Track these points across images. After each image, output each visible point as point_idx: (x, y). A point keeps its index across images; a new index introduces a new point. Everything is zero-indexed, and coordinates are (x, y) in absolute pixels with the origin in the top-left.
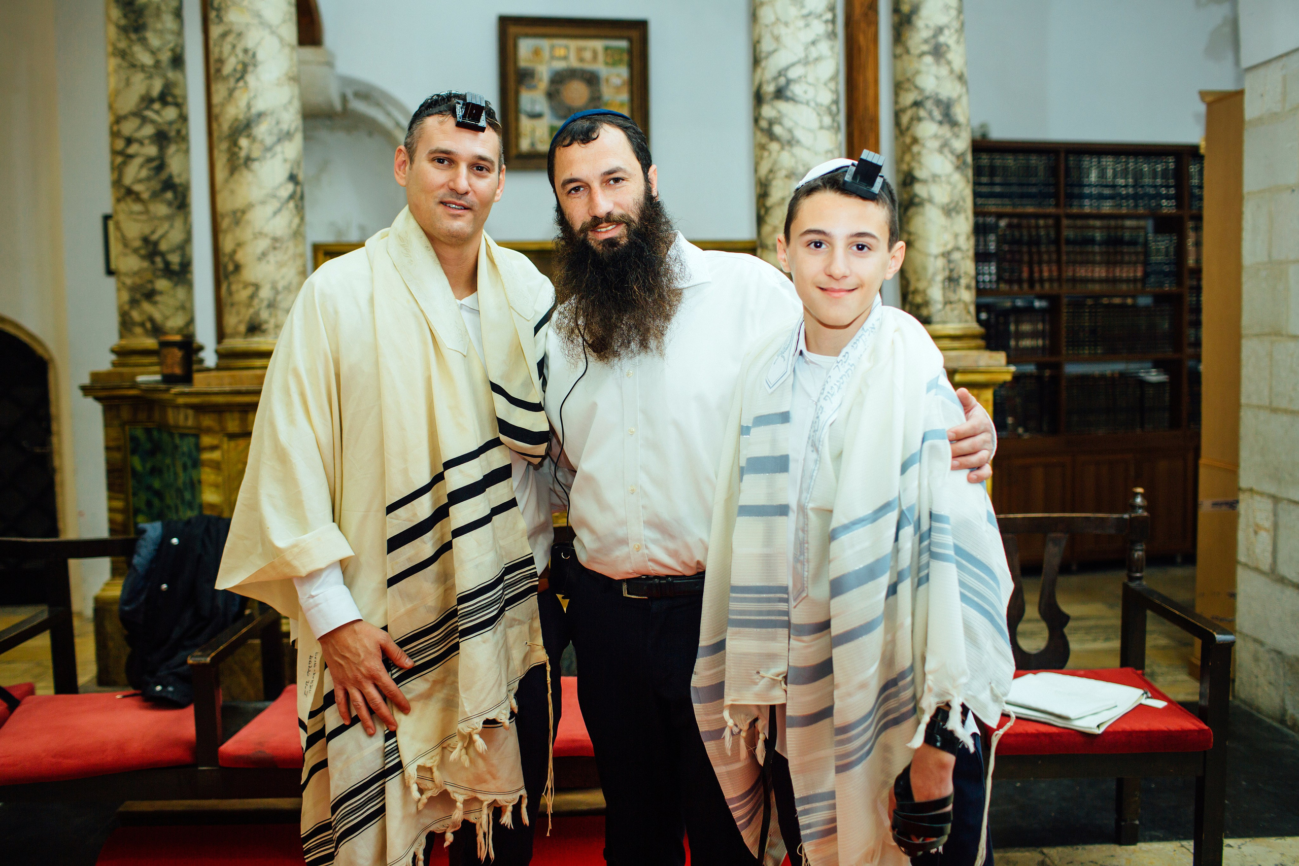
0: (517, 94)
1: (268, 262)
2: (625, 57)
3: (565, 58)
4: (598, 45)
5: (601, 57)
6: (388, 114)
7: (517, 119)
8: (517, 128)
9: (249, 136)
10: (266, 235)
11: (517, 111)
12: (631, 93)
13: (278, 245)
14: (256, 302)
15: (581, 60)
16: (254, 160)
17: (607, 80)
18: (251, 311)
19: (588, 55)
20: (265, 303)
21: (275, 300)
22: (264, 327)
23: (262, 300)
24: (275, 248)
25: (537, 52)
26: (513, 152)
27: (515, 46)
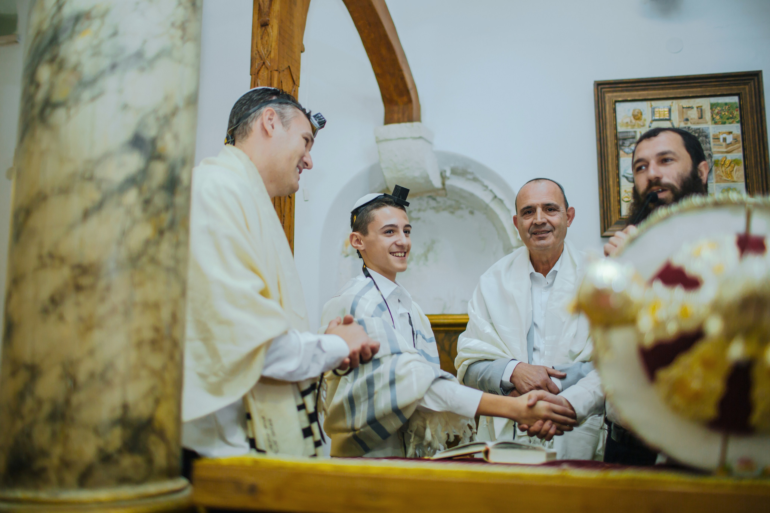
0: (618, 157)
1: (61, 318)
2: (737, 113)
3: (669, 120)
4: (705, 103)
5: (708, 115)
6: (486, 187)
7: (619, 184)
8: (619, 193)
9: (52, 60)
10: (62, 260)
11: (618, 175)
12: (744, 149)
13: (85, 281)
14: (29, 403)
15: (687, 120)
16: (55, 106)
17: (716, 138)
18: (19, 425)
19: (693, 114)
20: (46, 409)
21: (68, 402)
22: (40, 463)
23: (40, 403)
24: (78, 288)
25: (637, 116)
26: (615, 218)
27: (615, 110)
